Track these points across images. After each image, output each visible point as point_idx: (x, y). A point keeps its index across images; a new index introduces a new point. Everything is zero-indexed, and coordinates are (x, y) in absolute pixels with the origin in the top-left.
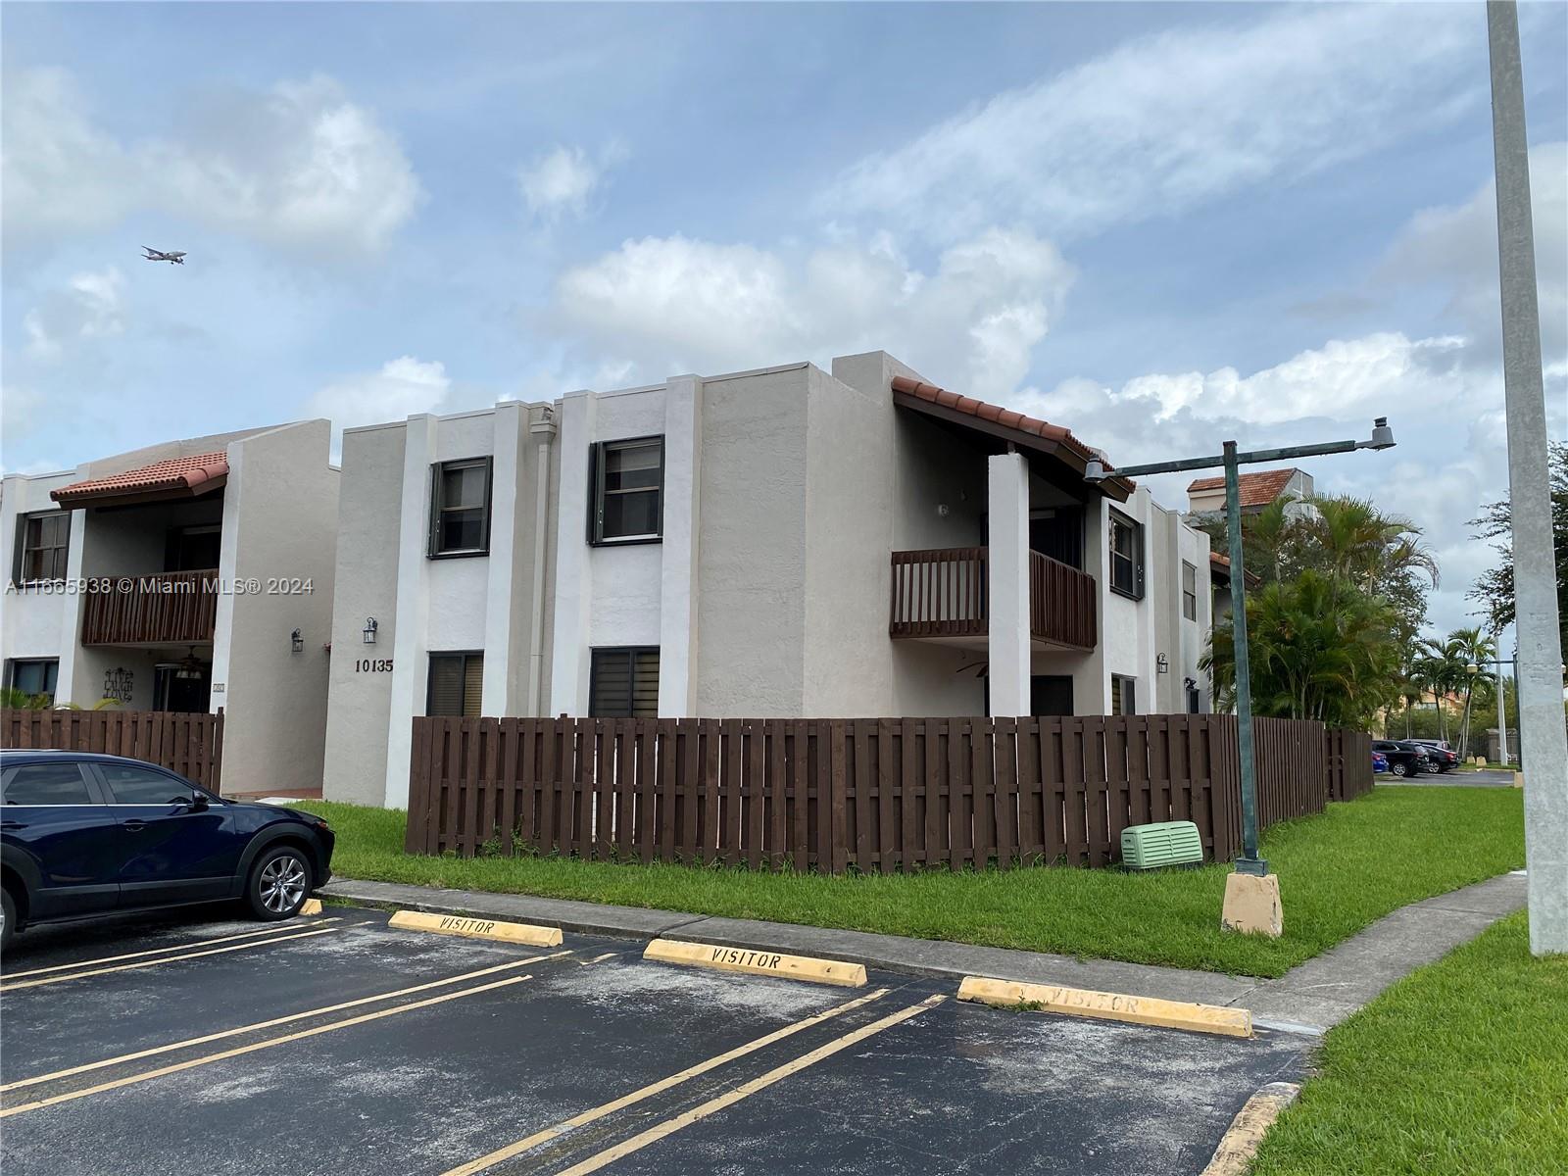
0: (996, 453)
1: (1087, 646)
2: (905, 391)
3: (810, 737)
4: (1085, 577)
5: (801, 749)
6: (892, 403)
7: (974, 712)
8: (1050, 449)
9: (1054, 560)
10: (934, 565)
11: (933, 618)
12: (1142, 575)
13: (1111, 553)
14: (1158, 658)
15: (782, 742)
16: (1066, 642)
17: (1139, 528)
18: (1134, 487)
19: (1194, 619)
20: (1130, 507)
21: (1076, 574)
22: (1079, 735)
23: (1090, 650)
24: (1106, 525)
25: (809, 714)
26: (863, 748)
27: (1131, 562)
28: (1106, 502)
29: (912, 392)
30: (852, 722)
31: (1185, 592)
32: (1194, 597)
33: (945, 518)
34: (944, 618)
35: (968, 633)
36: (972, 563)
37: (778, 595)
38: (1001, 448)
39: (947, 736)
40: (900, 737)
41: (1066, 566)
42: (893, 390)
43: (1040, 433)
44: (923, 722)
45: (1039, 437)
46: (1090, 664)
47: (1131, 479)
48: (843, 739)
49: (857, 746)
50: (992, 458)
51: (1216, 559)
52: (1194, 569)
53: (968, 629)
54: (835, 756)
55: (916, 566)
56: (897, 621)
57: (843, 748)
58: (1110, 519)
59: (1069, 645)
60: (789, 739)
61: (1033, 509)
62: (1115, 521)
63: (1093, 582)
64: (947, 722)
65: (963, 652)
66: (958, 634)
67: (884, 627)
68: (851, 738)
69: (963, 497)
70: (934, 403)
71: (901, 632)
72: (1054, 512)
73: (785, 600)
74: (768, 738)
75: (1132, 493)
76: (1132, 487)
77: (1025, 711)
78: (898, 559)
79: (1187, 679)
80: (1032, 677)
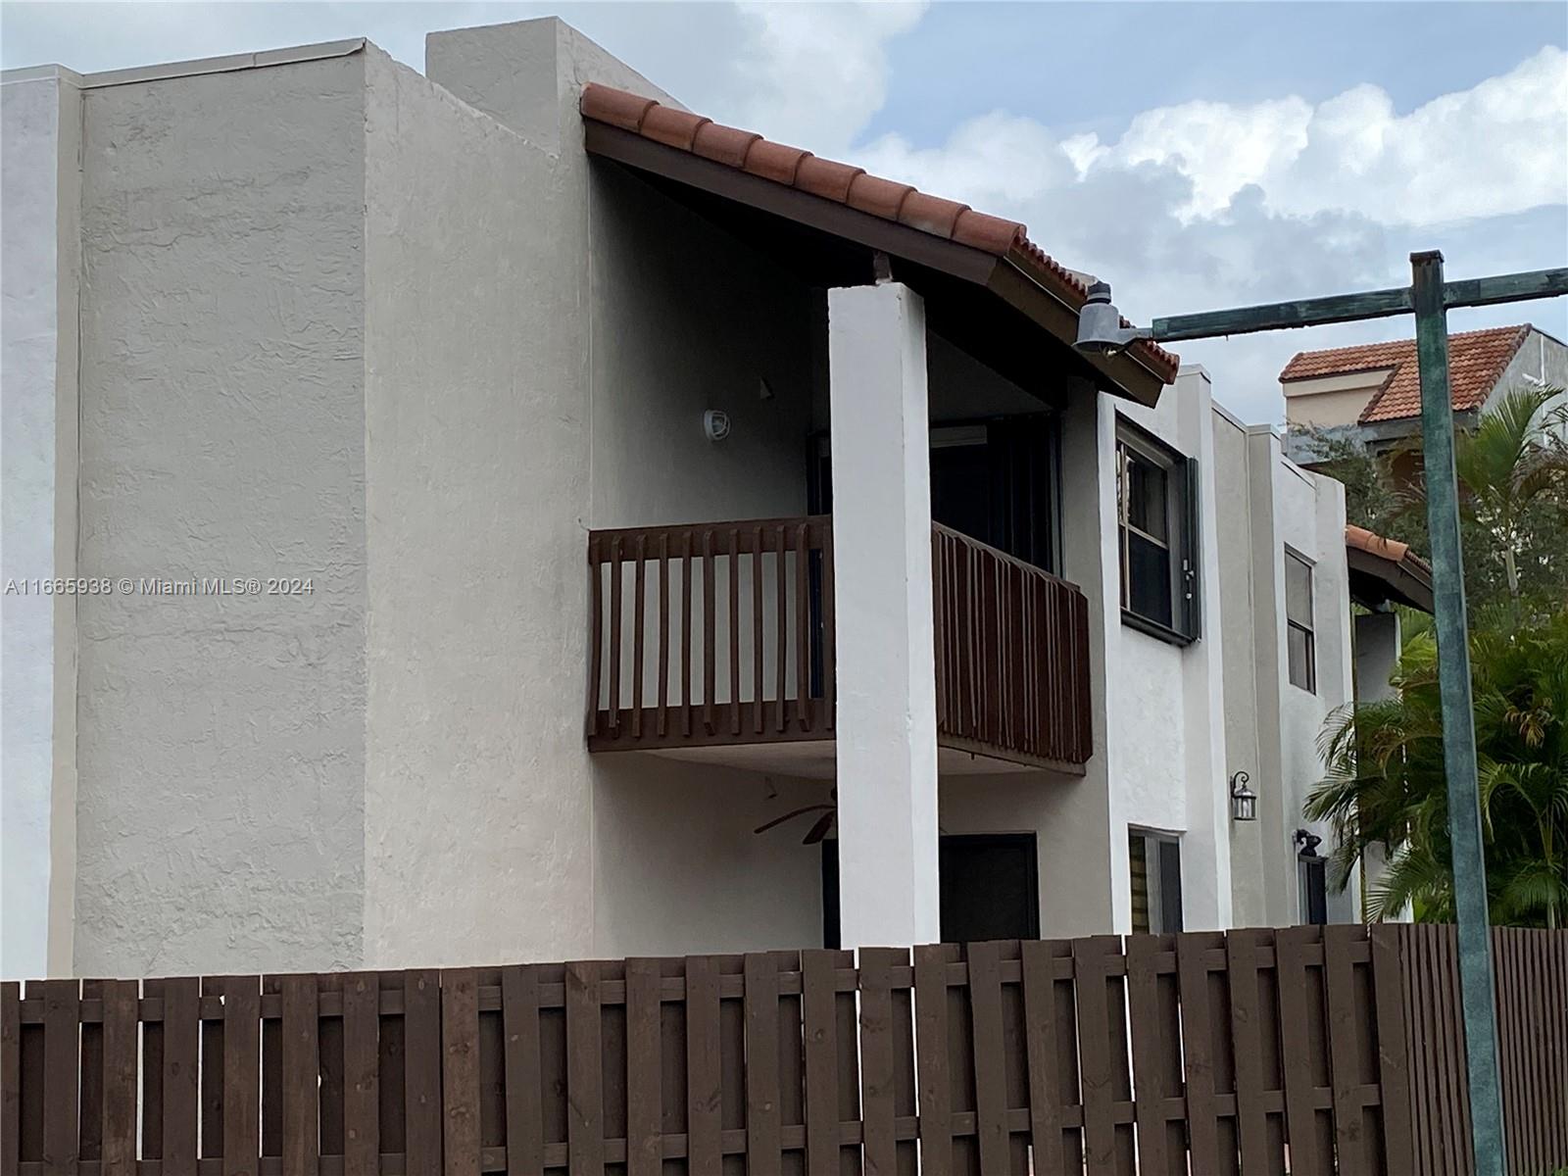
0: (847, 283)
1: (1069, 760)
2: (616, 122)
3: (385, 1019)
4: (1062, 591)
5: (361, 1055)
6: (582, 151)
7: (801, 938)
8: (979, 272)
9: (990, 549)
10: (697, 563)
11: (698, 700)
12: (1192, 584)
13: (1121, 529)
14: (1233, 785)
15: (310, 1036)
16: (1020, 749)
17: (1184, 468)
18: (1175, 368)
19: (1310, 686)
20: (1161, 419)
21: (1041, 582)
22: (1066, 985)
23: (1076, 769)
24: (1109, 463)
25: (381, 956)
26: (525, 1041)
27: (1166, 552)
28: (1110, 404)
29: (631, 123)
30: (497, 976)
31: (1291, 623)
32: (1309, 634)
33: (720, 443)
34: (723, 697)
35: (783, 735)
36: (790, 555)
37: (293, 646)
38: (859, 270)
39: (739, 1002)
40: (621, 1008)
41: (1018, 563)
42: (586, 119)
43: (953, 233)
44: (680, 968)
45: (951, 242)
46: (1076, 803)
47: (1167, 347)
48: (471, 1022)
49: (511, 1038)
50: (836, 296)
51: (1360, 544)
52: (1308, 565)
53: (786, 723)
54: (451, 1062)
55: (652, 566)
56: (604, 705)
57: (474, 1044)
58: (1118, 445)
59: (1027, 758)
60: (328, 1025)
61: (937, 423)
62: (1130, 452)
63: (1082, 602)
64: (739, 965)
65: (770, 782)
66: (760, 737)
67: (574, 723)
68: (494, 1018)
69: (764, 393)
70: (690, 154)
71: (616, 734)
72: (984, 429)
73: (313, 659)
74: (273, 1024)
75: (1171, 383)
76: (1168, 369)
77: (928, 931)
78: (605, 548)
79: (1301, 834)
80: (942, 839)
